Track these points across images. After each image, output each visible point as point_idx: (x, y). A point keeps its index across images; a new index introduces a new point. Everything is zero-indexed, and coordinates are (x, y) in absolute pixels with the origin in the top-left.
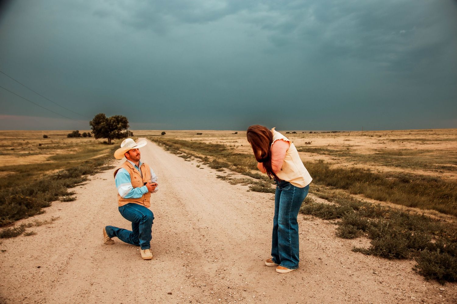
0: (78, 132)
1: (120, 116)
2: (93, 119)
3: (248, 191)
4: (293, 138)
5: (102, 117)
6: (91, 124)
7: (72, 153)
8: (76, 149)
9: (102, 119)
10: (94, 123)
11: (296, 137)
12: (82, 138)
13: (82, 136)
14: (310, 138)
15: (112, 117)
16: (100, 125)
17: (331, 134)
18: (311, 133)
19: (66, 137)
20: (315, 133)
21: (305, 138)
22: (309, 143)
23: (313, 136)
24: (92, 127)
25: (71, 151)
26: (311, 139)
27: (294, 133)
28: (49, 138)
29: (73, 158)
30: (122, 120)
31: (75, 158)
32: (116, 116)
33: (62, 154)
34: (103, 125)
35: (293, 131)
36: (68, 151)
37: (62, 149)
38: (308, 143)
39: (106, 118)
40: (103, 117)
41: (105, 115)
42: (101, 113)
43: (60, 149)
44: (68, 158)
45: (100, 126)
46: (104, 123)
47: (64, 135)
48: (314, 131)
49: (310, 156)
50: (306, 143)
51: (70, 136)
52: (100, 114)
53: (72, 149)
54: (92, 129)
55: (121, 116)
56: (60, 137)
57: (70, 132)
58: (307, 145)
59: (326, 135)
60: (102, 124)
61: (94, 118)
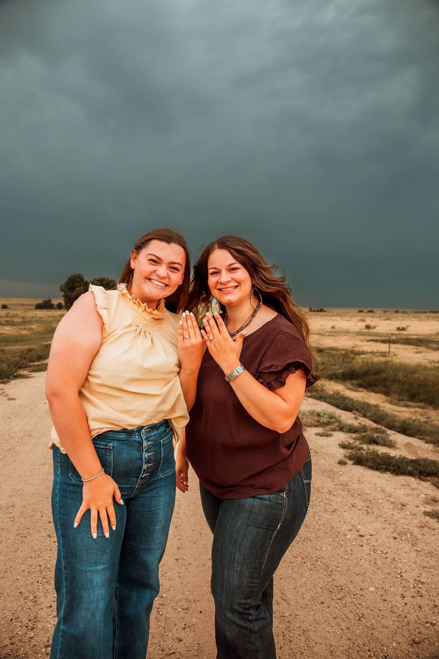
0: (50, 301)
1: (106, 279)
2: (65, 283)
3: (342, 463)
4: (372, 319)
5: (79, 280)
6: (62, 290)
7: (24, 332)
8: (34, 326)
9: (79, 282)
10: (65, 287)
11: (376, 319)
12: (55, 310)
13: (56, 308)
14: (399, 320)
15: (94, 280)
16: (75, 291)
17: (428, 314)
18: (397, 312)
19: (34, 308)
20: (403, 312)
21: (392, 320)
22: (404, 329)
23: (402, 317)
24: (63, 293)
25: (25, 329)
26: (400, 322)
27: (371, 311)
28: (10, 308)
29: (19, 342)
30: (109, 285)
31: (22, 341)
32: (100, 278)
33: (8, 334)
34: (78, 291)
35: (369, 309)
36: (20, 329)
37: (13, 325)
38: (401, 328)
39: (84, 282)
40: (81, 279)
41: (84, 277)
42: (77, 273)
43: (9, 325)
44: (10, 342)
45: (75, 293)
46: (82, 288)
47: (31, 305)
48: (401, 310)
49: (417, 353)
50: (398, 329)
51: (39, 307)
52: (75, 275)
53: (27, 327)
54: (63, 296)
55: (108, 278)
56: (26, 307)
57: (40, 301)
58: (402, 332)
59: (423, 316)
60: (78, 289)
61: (66, 281)
